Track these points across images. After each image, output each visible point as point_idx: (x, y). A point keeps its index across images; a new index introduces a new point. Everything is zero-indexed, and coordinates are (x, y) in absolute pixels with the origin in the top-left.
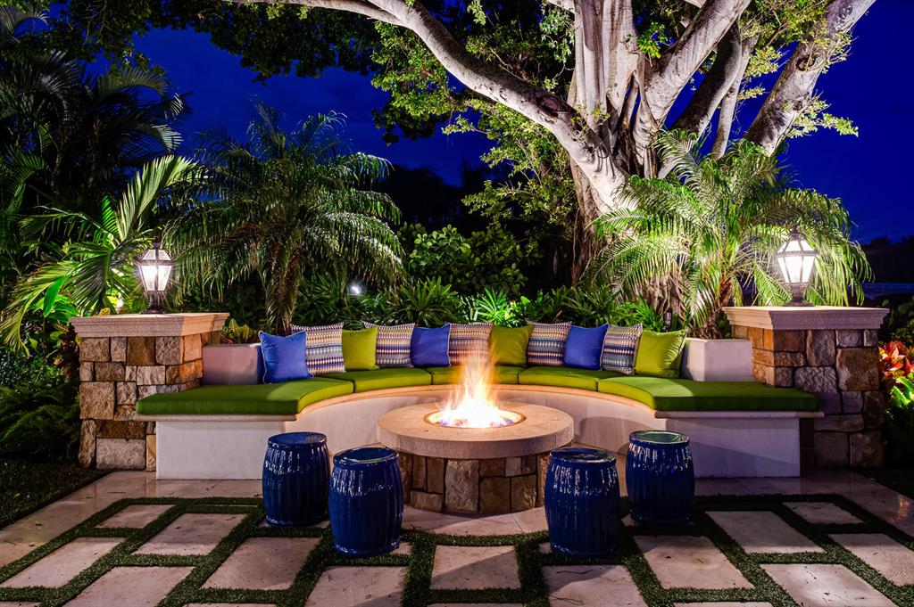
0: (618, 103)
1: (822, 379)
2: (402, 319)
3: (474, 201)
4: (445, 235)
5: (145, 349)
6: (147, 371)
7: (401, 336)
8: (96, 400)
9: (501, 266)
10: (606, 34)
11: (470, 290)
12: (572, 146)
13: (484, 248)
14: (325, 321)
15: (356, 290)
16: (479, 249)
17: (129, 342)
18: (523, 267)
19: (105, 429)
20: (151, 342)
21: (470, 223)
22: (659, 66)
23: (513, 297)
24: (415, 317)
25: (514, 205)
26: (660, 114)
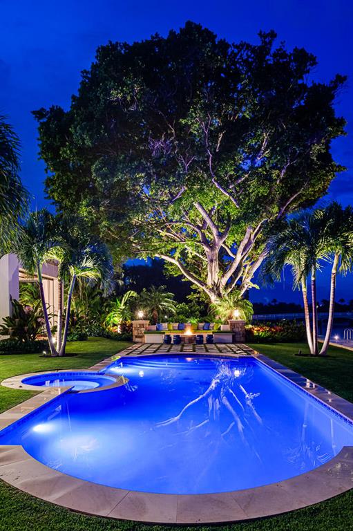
0: (216, 282)
1: (236, 330)
2: (176, 322)
3: (189, 297)
4: (183, 305)
5: (142, 326)
6: (142, 329)
7: (176, 325)
8: (135, 333)
9: (195, 311)
10: (213, 270)
11: (188, 317)
12: (207, 291)
13: (191, 307)
14: (164, 322)
15: (166, 317)
16: (190, 308)
17: (140, 325)
18: (200, 312)
19: (136, 337)
20: (143, 325)
21: (188, 302)
22: (223, 276)
23: (196, 318)
24: (178, 322)
25: (199, 298)
26: (224, 284)
